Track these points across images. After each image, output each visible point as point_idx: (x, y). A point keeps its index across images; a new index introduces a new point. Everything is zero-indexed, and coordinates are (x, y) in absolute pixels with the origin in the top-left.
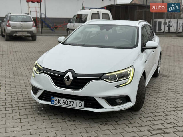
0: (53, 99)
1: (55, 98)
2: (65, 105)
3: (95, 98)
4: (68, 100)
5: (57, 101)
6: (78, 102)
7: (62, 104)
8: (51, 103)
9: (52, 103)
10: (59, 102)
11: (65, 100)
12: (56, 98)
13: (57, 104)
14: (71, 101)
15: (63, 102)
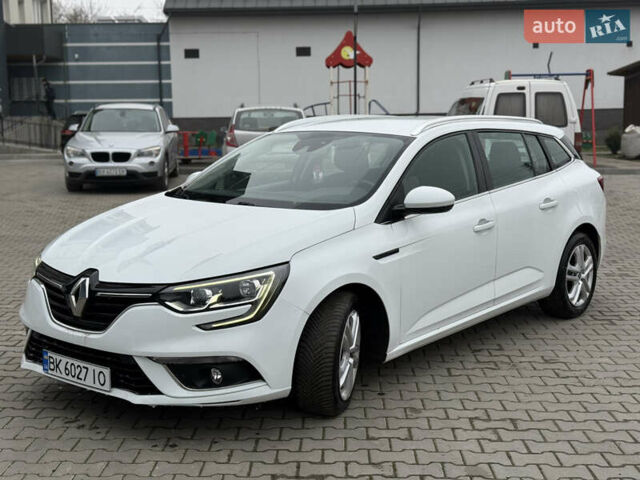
0: (45, 357)
1: (49, 354)
2: (70, 377)
3: (136, 359)
4: (77, 363)
5: (53, 363)
6: (98, 369)
8: (41, 368)
9: (44, 369)
10: (57, 366)
11: (70, 361)
13: (55, 373)
14: (82, 364)
15: (66, 369)
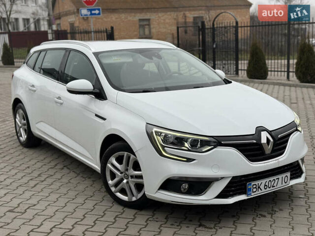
0: (249, 187)
1: (252, 184)
2: (268, 189)
4: (272, 179)
5: (256, 188)
6: (284, 176)
7: (264, 190)
9: (248, 195)
10: (259, 188)
11: (268, 180)
12: (254, 184)
13: (257, 192)
15: (265, 186)
